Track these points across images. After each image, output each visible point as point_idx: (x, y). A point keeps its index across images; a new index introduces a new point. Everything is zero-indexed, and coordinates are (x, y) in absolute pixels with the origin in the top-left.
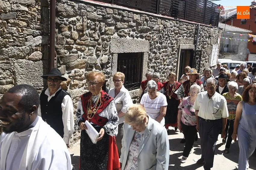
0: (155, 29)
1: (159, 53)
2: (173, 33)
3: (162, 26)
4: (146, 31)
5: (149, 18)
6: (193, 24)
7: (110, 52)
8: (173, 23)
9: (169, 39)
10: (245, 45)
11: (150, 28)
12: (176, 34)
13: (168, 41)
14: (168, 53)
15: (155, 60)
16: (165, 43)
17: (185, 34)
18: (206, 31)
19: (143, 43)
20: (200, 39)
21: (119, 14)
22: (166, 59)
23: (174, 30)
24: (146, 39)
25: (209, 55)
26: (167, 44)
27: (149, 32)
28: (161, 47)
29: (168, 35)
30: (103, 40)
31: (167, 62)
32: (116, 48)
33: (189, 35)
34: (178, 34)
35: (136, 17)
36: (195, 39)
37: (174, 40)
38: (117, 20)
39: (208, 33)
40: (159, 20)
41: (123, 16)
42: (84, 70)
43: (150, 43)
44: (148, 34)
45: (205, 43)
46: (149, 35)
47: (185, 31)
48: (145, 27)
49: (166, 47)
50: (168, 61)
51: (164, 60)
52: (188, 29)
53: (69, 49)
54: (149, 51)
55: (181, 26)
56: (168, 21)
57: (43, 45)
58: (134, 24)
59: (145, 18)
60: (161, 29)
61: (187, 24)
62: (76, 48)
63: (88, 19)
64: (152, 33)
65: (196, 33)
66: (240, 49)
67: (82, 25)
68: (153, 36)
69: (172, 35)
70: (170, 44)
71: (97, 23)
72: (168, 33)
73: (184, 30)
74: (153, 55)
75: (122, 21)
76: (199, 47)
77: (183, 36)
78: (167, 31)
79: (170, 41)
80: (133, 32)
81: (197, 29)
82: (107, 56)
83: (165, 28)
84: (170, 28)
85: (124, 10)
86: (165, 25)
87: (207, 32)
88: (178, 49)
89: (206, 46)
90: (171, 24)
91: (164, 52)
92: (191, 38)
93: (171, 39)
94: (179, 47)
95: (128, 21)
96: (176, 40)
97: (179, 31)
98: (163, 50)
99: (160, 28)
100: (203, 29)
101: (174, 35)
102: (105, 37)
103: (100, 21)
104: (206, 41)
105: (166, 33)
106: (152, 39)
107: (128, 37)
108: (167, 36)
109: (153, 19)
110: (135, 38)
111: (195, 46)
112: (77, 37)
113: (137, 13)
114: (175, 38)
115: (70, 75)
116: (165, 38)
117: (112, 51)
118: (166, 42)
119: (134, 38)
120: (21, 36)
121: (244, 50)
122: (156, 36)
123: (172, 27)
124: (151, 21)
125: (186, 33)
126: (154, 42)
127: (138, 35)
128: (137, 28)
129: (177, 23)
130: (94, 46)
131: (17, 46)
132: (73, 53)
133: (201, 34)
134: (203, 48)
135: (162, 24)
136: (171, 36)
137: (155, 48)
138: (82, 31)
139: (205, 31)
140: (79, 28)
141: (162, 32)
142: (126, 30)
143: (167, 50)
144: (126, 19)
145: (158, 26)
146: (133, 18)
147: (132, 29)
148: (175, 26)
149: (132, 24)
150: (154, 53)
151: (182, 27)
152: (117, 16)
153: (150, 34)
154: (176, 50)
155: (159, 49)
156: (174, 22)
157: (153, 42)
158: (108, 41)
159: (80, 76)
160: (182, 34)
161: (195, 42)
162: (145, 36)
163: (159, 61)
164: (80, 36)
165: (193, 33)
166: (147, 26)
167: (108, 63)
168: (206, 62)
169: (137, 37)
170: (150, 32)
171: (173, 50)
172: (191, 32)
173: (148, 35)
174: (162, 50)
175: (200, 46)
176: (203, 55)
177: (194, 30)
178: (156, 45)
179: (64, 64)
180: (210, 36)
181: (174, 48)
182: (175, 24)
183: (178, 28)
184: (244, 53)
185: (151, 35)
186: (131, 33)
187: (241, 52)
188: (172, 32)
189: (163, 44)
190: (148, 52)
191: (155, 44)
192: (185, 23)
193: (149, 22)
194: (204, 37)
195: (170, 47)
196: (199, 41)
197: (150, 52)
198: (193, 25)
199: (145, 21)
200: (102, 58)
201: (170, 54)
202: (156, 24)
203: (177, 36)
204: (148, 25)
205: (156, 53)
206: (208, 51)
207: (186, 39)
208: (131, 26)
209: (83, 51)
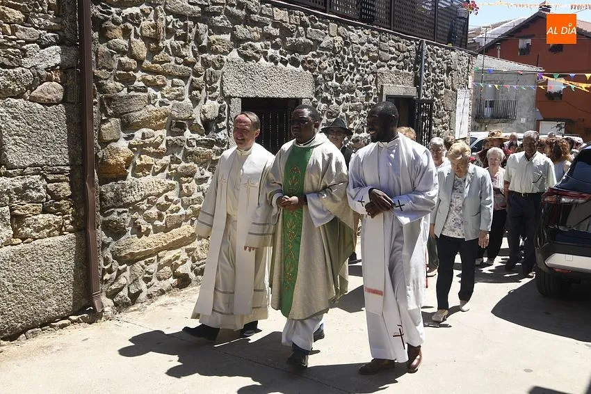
0: (323, 45)
1: (336, 101)
2: (366, 58)
3: (341, 39)
4: (305, 48)
5: (310, 19)
6: (410, 39)
7: (222, 92)
8: (365, 34)
9: (358, 71)
10: (531, 99)
11: (312, 43)
12: (374, 59)
13: (355, 75)
14: (357, 103)
15: (328, 117)
16: (349, 81)
17: (393, 62)
18: (441, 57)
19: (299, 77)
20: (429, 75)
21: (240, 6)
22: (354, 117)
23: (369, 50)
24: (305, 68)
25: (451, 112)
26: (354, 82)
27: (311, 53)
28: (339, 88)
29: (355, 62)
30: (206, 64)
31: (355, 124)
32: (237, 87)
33: (402, 63)
34: (378, 61)
35: (280, 15)
36: (416, 74)
37: (369, 74)
38: (235, 19)
39: (446, 61)
40: (333, 25)
41: (249, 12)
42: (163, 132)
43: (315, 76)
44: (309, 56)
45: (439, 84)
46: (312, 59)
47: (393, 54)
48: (302, 39)
49: (351, 90)
50: (357, 121)
51: (349, 120)
52: (398, 50)
53: (127, 81)
54: (313, 96)
55: (384, 42)
56: (354, 29)
57: (64, 69)
58: (276, 32)
59: (300, 19)
60: (338, 47)
61: (396, 38)
62: (144, 80)
63: (168, 12)
64: (319, 55)
65: (418, 61)
66: (520, 110)
67: (155, 27)
68: (320, 63)
69: (365, 61)
70: (360, 83)
71: (190, 23)
72: (354, 56)
73: (391, 52)
74: (323, 106)
75: (248, 21)
76: (427, 93)
77: (388, 66)
78: (353, 52)
79: (361, 75)
80: (273, 51)
81: (419, 52)
82: (215, 103)
83: (347, 44)
84: (359, 46)
86: (347, 37)
87: (443, 60)
88: (380, 95)
89: (442, 92)
90: (360, 36)
91: (347, 100)
92: (407, 71)
93: (361, 71)
94: (382, 90)
95: (261, 24)
96: (373, 73)
97: (378, 54)
98: (345, 96)
99: (336, 45)
100: (434, 51)
101: (369, 62)
102: (210, 57)
103: (196, 20)
104: (443, 81)
105: (351, 56)
106: (319, 68)
107: (262, 60)
108: (352, 64)
109: (318, 23)
110: (279, 63)
111: (419, 91)
112: (143, 53)
113: (281, 7)
114: (371, 70)
115: (132, 142)
116: (348, 68)
117: (228, 93)
118: (352, 77)
119: (276, 63)
120: (10, 44)
121: (529, 111)
122: (327, 61)
123: (362, 44)
124: (313, 27)
125: (394, 59)
126: (324, 76)
127: (286, 58)
128: (284, 40)
129: (373, 35)
130: (185, 78)
131: (3, 66)
132: (136, 90)
133: (429, 63)
134: (438, 96)
135: (340, 36)
136: (362, 63)
137: (327, 90)
138: (155, 39)
139: (438, 57)
140: (147, 33)
141: (342, 52)
142: (258, 45)
143: (354, 95)
144: (256, 17)
145: (331, 39)
146: (272, 17)
147: (272, 43)
148: (369, 42)
149: (271, 32)
150: (325, 100)
151: (387, 44)
152: (234, 10)
153: (314, 56)
154: (376, 96)
155: (337, 93)
156: (367, 32)
157: (320, 76)
158: (216, 69)
159: (156, 145)
160: (386, 62)
161: (417, 82)
162: (303, 62)
164: (152, 53)
165: (411, 61)
166: (307, 38)
167: (220, 119)
168: (445, 128)
169: (285, 63)
170: (314, 53)
171: (368, 97)
172: (407, 57)
173: (309, 59)
174: (342, 96)
175: (430, 90)
176: (437, 112)
177: (413, 54)
178: (330, 83)
179: (115, 115)
180: (449, 69)
181: (370, 91)
182: (370, 37)
183: (377, 46)
184: (530, 120)
185: (317, 60)
186: (271, 52)
187: (522, 117)
188: (363, 54)
189: (345, 81)
190: (311, 99)
191: (326, 80)
192: (391, 36)
193: (310, 28)
194: (437, 70)
195: (361, 90)
196: (426, 79)
197: (315, 99)
198: (410, 41)
199: (301, 26)
200: (206, 107)
201: (362, 107)
202: (326, 34)
203: (375, 64)
204: (308, 36)
205: (328, 102)
206: (446, 103)
207: (396, 73)
208: (268, 37)
209: (158, 88)
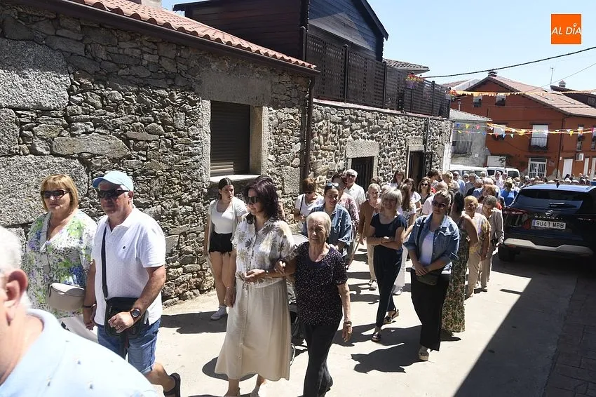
0: (384, 128)
1: (388, 156)
2: (402, 131)
4: (377, 130)
5: (380, 115)
6: (422, 118)
7: (345, 156)
9: (398, 139)
10: (482, 141)
11: (380, 127)
12: (405, 132)
13: (396, 141)
14: (397, 157)
15: (384, 165)
16: (394, 145)
17: (414, 132)
18: (437, 126)
19: (373, 145)
20: (430, 137)
21: (355, 114)
22: (395, 165)
23: (403, 127)
24: (376, 141)
25: (441, 158)
26: (396, 145)
28: (390, 149)
29: (397, 135)
30: (341, 144)
32: (351, 154)
33: (418, 132)
34: (407, 132)
35: (369, 115)
36: (424, 137)
37: (402, 141)
38: (352, 121)
39: (439, 128)
40: (389, 117)
41: (358, 116)
42: (326, 177)
43: (380, 144)
44: (378, 134)
45: (435, 142)
48: (376, 126)
49: (394, 151)
50: (396, 167)
51: (393, 166)
52: (416, 125)
53: (316, 154)
55: (410, 121)
56: (397, 117)
57: (301, 152)
58: (366, 124)
59: (376, 116)
61: (416, 118)
62: (322, 154)
63: (331, 122)
64: (382, 133)
65: (425, 129)
66: (475, 149)
67: (327, 129)
68: (382, 137)
69: (401, 133)
70: (399, 146)
71: (337, 125)
73: (413, 127)
74: (382, 159)
75: (357, 121)
76: (429, 148)
77: (411, 135)
78: (396, 129)
79: (399, 141)
81: (426, 125)
82: (343, 162)
83: (394, 125)
84: (399, 125)
85: (358, 109)
86: (394, 122)
88: (407, 151)
89: (437, 146)
90: (400, 120)
91: (392, 155)
92: (420, 136)
94: (408, 149)
95: (361, 121)
97: (407, 128)
98: (392, 153)
99: (390, 127)
100: (433, 123)
101: (403, 134)
102: (342, 140)
103: (339, 124)
104: (437, 140)
105: (395, 132)
106: (382, 140)
107: (360, 139)
108: (395, 136)
109: (383, 117)
111: (425, 147)
112: (322, 142)
113: (369, 111)
114: (404, 138)
116: (394, 138)
117: (347, 156)
118: (395, 143)
119: (365, 139)
120: (288, 144)
121: (481, 149)
122: (385, 136)
124: (381, 119)
125: (414, 130)
126: (383, 144)
127: (369, 137)
128: (369, 128)
129: (406, 119)
130: (333, 151)
131: (286, 153)
132: (319, 158)
133: (431, 130)
134: (434, 149)
135: (391, 122)
136: (400, 135)
137: (384, 151)
138: (326, 135)
139: (435, 126)
140: (324, 133)
141: (392, 130)
142: (359, 131)
144: (359, 118)
145: (388, 124)
146: (366, 117)
147: (364, 130)
148: (404, 123)
150: (384, 157)
151: (411, 123)
152: (352, 116)
153: (380, 134)
154: (405, 152)
155: (388, 152)
156: (403, 117)
158: (344, 145)
159: (323, 183)
160: (411, 132)
161: (425, 142)
162: (376, 137)
163: (387, 166)
164: (325, 141)
165: (422, 130)
169: (368, 139)
170: (380, 132)
171: (402, 153)
172: (420, 129)
173: (378, 136)
174: (390, 153)
175: (430, 146)
176: (434, 159)
177: (423, 126)
178: (386, 147)
179: (313, 171)
180: (441, 132)
181: (403, 150)
182: (404, 120)
183: (407, 124)
184: (481, 155)
185: (381, 135)
186: (364, 134)
187: (476, 153)
188: (400, 130)
189: (392, 145)
190: (378, 156)
191: (384, 146)
192: (413, 118)
193: (379, 120)
194: (435, 134)
195: (398, 149)
196: (429, 140)
199: (376, 119)
200: (340, 164)
201: (399, 158)
202: (386, 122)
203: (405, 134)
204: (378, 124)
205: (385, 157)
206: (438, 153)
207: (415, 138)
208: (363, 127)
209: (325, 156)
